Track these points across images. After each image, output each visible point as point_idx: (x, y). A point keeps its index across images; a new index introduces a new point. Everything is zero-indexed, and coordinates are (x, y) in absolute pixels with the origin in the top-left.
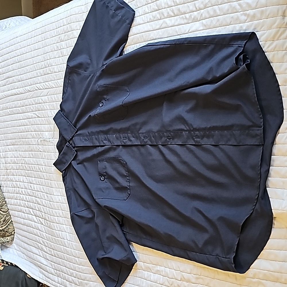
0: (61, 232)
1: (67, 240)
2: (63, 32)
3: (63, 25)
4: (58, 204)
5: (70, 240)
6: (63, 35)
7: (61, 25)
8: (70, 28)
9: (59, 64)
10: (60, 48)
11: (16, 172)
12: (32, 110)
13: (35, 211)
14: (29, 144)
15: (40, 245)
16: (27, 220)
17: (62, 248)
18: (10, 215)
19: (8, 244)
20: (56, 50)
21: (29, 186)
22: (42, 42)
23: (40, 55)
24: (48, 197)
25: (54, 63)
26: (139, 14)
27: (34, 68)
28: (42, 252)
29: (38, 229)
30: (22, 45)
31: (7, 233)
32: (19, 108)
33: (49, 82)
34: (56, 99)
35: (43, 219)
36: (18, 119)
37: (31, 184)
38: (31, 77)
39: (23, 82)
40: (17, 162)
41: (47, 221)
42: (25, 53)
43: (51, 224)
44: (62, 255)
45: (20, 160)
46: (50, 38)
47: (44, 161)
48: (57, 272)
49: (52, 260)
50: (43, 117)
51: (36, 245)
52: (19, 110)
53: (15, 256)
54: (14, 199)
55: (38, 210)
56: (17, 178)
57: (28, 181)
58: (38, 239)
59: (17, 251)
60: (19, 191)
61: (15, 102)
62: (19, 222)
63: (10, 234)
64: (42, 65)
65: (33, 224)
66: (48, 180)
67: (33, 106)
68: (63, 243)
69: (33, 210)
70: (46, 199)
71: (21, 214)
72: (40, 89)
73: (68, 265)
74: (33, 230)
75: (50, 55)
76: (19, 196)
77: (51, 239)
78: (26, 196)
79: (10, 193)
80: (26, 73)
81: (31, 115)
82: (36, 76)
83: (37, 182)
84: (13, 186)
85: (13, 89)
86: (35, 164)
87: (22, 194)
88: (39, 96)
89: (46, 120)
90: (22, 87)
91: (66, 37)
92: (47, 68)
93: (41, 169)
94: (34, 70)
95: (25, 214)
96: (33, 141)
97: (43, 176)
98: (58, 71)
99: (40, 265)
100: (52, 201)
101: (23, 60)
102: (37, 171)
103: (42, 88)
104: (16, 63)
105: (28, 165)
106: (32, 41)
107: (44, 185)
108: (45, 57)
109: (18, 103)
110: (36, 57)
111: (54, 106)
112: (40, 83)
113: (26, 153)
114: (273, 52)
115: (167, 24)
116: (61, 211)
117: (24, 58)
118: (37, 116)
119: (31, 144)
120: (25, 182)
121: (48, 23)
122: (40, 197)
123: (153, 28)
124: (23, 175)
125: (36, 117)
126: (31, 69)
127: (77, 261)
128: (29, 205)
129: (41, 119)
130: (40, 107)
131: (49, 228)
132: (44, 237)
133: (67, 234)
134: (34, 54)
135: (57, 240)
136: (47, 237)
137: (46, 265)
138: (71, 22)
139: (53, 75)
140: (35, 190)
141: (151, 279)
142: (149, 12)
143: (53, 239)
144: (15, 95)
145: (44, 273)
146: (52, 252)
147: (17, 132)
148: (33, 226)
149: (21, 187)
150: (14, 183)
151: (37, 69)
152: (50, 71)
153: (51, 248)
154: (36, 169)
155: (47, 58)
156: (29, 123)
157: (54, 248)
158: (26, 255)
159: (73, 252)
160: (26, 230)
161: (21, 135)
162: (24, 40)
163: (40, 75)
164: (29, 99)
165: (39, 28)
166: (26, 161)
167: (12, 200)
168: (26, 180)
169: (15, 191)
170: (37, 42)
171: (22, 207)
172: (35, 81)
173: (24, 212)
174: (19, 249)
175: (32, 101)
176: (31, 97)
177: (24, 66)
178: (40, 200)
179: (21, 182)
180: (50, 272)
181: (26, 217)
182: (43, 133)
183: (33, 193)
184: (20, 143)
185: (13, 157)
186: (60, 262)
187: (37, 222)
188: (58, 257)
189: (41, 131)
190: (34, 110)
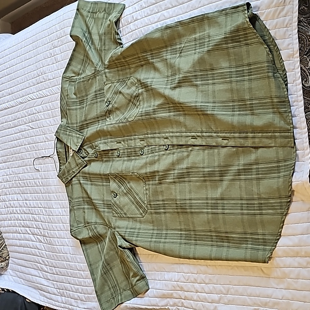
0: (63, 246)
1: (70, 254)
2: (56, 38)
3: (55, 31)
4: (58, 217)
5: (74, 254)
6: (56, 41)
7: (53, 32)
8: (64, 33)
9: (53, 71)
10: (54, 54)
11: (9, 191)
12: (26, 122)
13: (32, 229)
14: (22, 159)
15: (40, 266)
16: (23, 240)
17: (65, 263)
18: (4, 239)
19: (2, 271)
20: (49, 57)
21: (25, 204)
22: (33, 51)
23: (32, 64)
24: (46, 211)
25: (48, 70)
26: (136, 9)
27: (26, 79)
28: (42, 273)
29: (36, 248)
30: (11, 57)
31: (1, 258)
32: (10, 122)
33: (43, 91)
34: (51, 107)
35: (42, 237)
36: (9, 134)
37: (26, 201)
38: (23, 88)
39: (14, 95)
40: (10, 180)
41: (46, 238)
42: (15, 64)
43: (52, 240)
44: (65, 272)
45: (13, 177)
46: (42, 46)
47: (40, 174)
48: (60, 291)
49: (54, 279)
50: (37, 127)
51: (35, 266)
52: (11, 125)
53: (11, 283)
54: (7, 221)
55: (35, 227)
56: (10, 197)
57: (23, 198)
58: (36, 259)
59: (13, 277)
60: (13, 211)
61: (5, 117)
62: (14, 244)
63: (5, 259)
64: (34, 74)
65: (31, 243)
66: (46, 193)
67: (26, 118)
68: (66, 258)
69: (30, 228)
70: (45, 215)
71: (16, 235)
72: (33, 99)
73: (72, 281)
74: (31, 251)
75: (43, 63)
76: (13, 216)
77: (52, 256)
78: (21, 215)
79: (2, 215)
80: (16, 84)
81: (24, 127)
82: (28, 86)
83: (34, 198)
84: (6, 207)
85: (2, 103)
86: (31, 179)
87: (17, 213)
88: (33, 106)
89: (41, 130)
90: (13, 100)
91: (60, 42)
92: (40, 77)
93: (38, 183)
94: (26, 80)
95: (21, 234)
96: (27, 155)
97: (40, 190)
98: (52, 78)
99: (40, 286)
100: (52, 215)
101: (13, 72)
102: (33, 186)
103: (35, 98)
104: (5, 76)
105: (22, 181)
106: (23, 51)
107: (41, 200)
108: (37, 66)
109: (9, 117)
110: (27, 67)
111: (49, 115)
112: (32, 93)
113: (19, 169)
114: (275, 30)
115: (165, 17)
116: (62, 224)
117: (14, 70)
118: (31, 127)
119: (26, 158)
120: (20, 200)
121: (39, 31)
122: (38, 214)
123: (151, 22)
124: (17, 192)
125: (30, 129)
126: (22, 80)
127: (82, 275)
128: (26, 224)
129: (35, 130)
130: (34, 118)
131: (49, 245)
132: (44, 255)
133: (69, 248)
134: (25, 65)
135: (59, 255)
136: (47, 255)
137: (47, 285)
138: (65, 26)
139: (47, 83)
140: (32, 206)
141: (165, 277)
142: (147, 6)
143: (54, 256)
144: (5, 109)
145: (45, 295)
146: (54, 270)
147: (9, 148)
148: (30, 246)
149: (15, 206)
150: (7, 203)
151: (29, 79)
152: (44, 79)
153: (53, 266)
154: (31, 184)
155: (40, 66)
156: (22, 136)
157: (56, 266)
158: (23, 279)
159: (77, 265)
160: (23, 251)
161: (14, 150)
162: (13, 51)
163: (33, 85)
164: (21, 112)
165: (29, 37)
166: (20, 177)
167: (6, 221)
168: (21, 197)
169: (8, 211)
170: (28, 52)
171: (17, 227)
172: (27, 92)
173: (19, 232)
174: (15, 275)
175: (25, 113)
176: (23, 109)
177: (14, 78)
178: (38, 216)
179: (15, 201)
180: (52, 293)
181: (22, 238)
182: (38, 145)
183: (29, 210)
184: (13, 159)
185: (5, 175)
186: (63, 280)
187: (35, 240)
188: (61, 274)
189: (36, 142)
190: (27, 122)
